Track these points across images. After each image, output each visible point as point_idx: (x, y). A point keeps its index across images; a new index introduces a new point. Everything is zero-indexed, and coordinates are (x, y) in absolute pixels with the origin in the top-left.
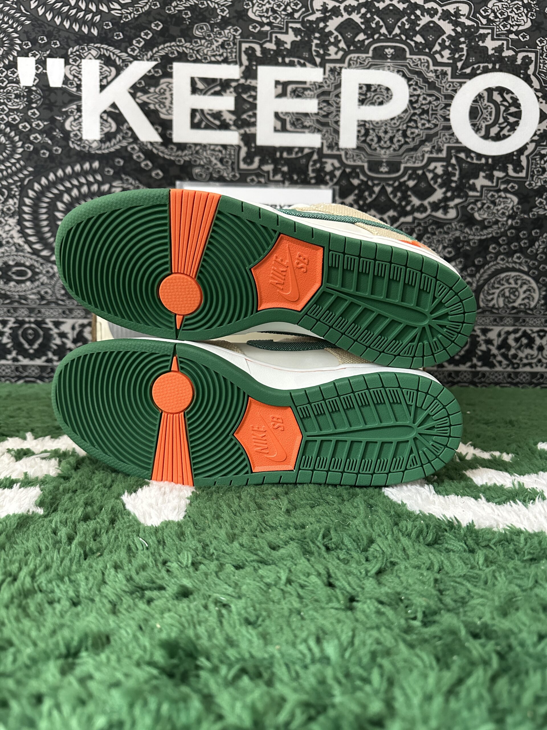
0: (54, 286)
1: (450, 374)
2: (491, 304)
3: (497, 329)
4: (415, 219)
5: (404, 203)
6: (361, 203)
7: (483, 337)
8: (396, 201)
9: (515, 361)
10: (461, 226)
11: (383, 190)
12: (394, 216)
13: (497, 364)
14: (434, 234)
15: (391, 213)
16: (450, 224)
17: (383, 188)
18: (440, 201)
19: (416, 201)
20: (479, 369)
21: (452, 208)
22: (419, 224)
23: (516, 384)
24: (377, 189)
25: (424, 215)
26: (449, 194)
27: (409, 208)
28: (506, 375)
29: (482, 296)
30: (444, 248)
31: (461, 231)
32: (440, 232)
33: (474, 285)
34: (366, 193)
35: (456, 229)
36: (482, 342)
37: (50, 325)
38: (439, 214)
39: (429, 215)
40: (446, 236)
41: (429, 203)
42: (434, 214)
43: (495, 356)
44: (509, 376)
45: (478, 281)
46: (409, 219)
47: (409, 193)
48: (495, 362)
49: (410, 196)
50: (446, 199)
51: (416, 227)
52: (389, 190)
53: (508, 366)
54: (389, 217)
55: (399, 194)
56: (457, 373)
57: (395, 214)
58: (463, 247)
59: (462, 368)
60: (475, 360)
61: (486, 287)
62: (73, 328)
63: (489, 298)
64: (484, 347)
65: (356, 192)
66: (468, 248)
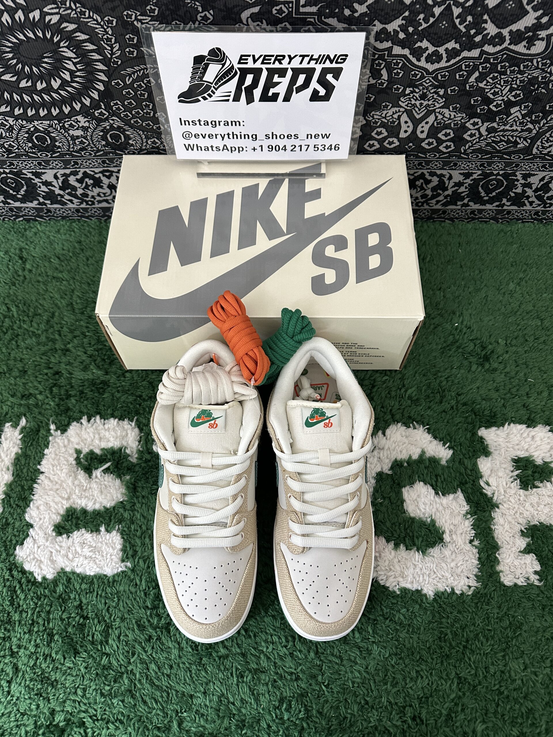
0: (17, 139)
1: (473, 212)
2: (545, 152)
3: (541, 175)
4: (483, 52)
5: (473, 32)
6: (411, 29)
7: (523, 182)
8: (462, 28)
9: (549, 202)
10: (545, 64)
11: (447, 12)
12: (454, 49)
13: (528, 204)
14: (505, 73)
15: (451, 45)
16: (531, 61)
17: (449, 8)
18: (528, 29)
19: (491, 29)
20: (505, 208)
21: (542, 39)
22: (487, 61)
23: (541, 221)
24: (437, 11)
25: (498, 48)
26: (544, 20)
27: (478, 39)
28: (533, 213)
29: (539, 143)
30: (511, 90)
31: (543, 70)
32: (512, 72)
33: (534, 131)
34: (422, 16)
35: (537, 68)
36: (519, 185)
37: (30, 175)
38: (520, 48)
39: (506, 49)
40: (519, 76)
41: (511, 32)
42: (512, 47)
43: (528, 197)
44: (537, 213)
45: (540, 128)
46: (475, 53)
47: (486, 17)
48: (526, 202)
49: (486, 22)
50: (538, 26)
51: (481, 63)
52: (457, 11)
53: (539, 205)
54: (447, 50)
55: (469, 18)
56: (480, 211)
57: (457, 46)
58: (537, 89)
59: (488, 207)
60: (504, 201)
61: (548, 135)
62: (56, 177)
63: (547, 145)
64: (519, 190)
65: (407, 14)
66: (543, 91)
